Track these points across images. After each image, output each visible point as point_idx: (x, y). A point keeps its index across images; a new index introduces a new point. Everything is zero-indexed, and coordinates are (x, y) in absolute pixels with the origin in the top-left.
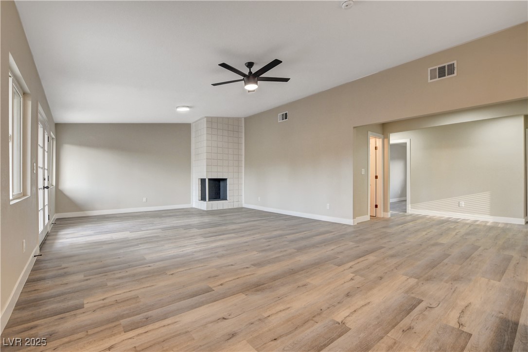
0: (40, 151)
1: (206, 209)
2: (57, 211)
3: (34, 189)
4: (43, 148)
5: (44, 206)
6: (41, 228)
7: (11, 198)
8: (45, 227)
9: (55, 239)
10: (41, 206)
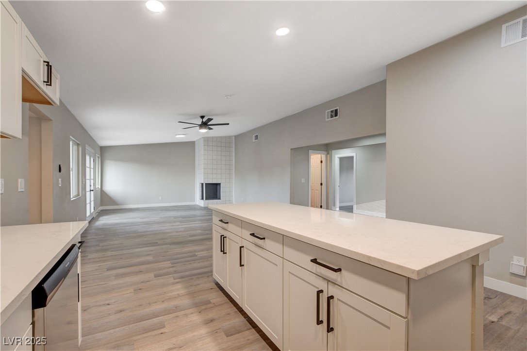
0: (88, 170)
1: (203, 206)
2: (102, 204)
3: (84, 192)
4: (90, 168)
5: (91, 201)
6: (88, 214)
7: (72, 197)
8: (91, 214)
9: (96, 221)
10: (88, 201)
